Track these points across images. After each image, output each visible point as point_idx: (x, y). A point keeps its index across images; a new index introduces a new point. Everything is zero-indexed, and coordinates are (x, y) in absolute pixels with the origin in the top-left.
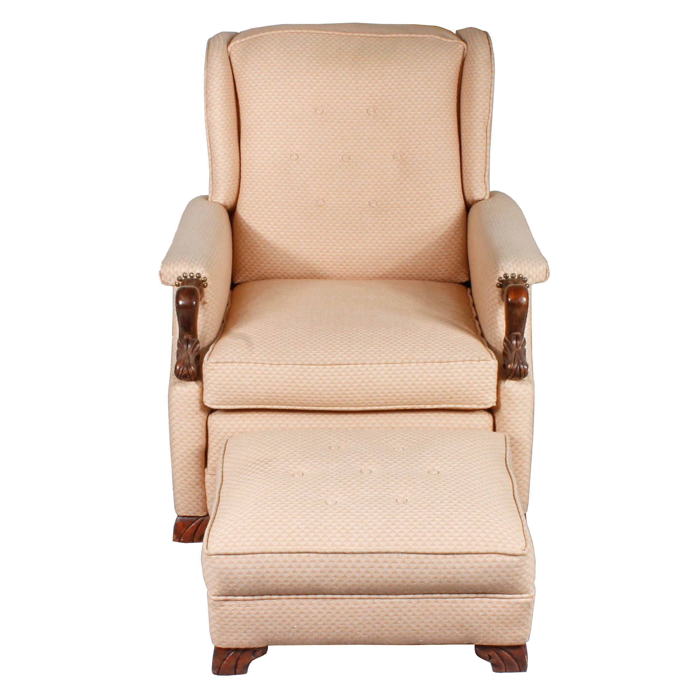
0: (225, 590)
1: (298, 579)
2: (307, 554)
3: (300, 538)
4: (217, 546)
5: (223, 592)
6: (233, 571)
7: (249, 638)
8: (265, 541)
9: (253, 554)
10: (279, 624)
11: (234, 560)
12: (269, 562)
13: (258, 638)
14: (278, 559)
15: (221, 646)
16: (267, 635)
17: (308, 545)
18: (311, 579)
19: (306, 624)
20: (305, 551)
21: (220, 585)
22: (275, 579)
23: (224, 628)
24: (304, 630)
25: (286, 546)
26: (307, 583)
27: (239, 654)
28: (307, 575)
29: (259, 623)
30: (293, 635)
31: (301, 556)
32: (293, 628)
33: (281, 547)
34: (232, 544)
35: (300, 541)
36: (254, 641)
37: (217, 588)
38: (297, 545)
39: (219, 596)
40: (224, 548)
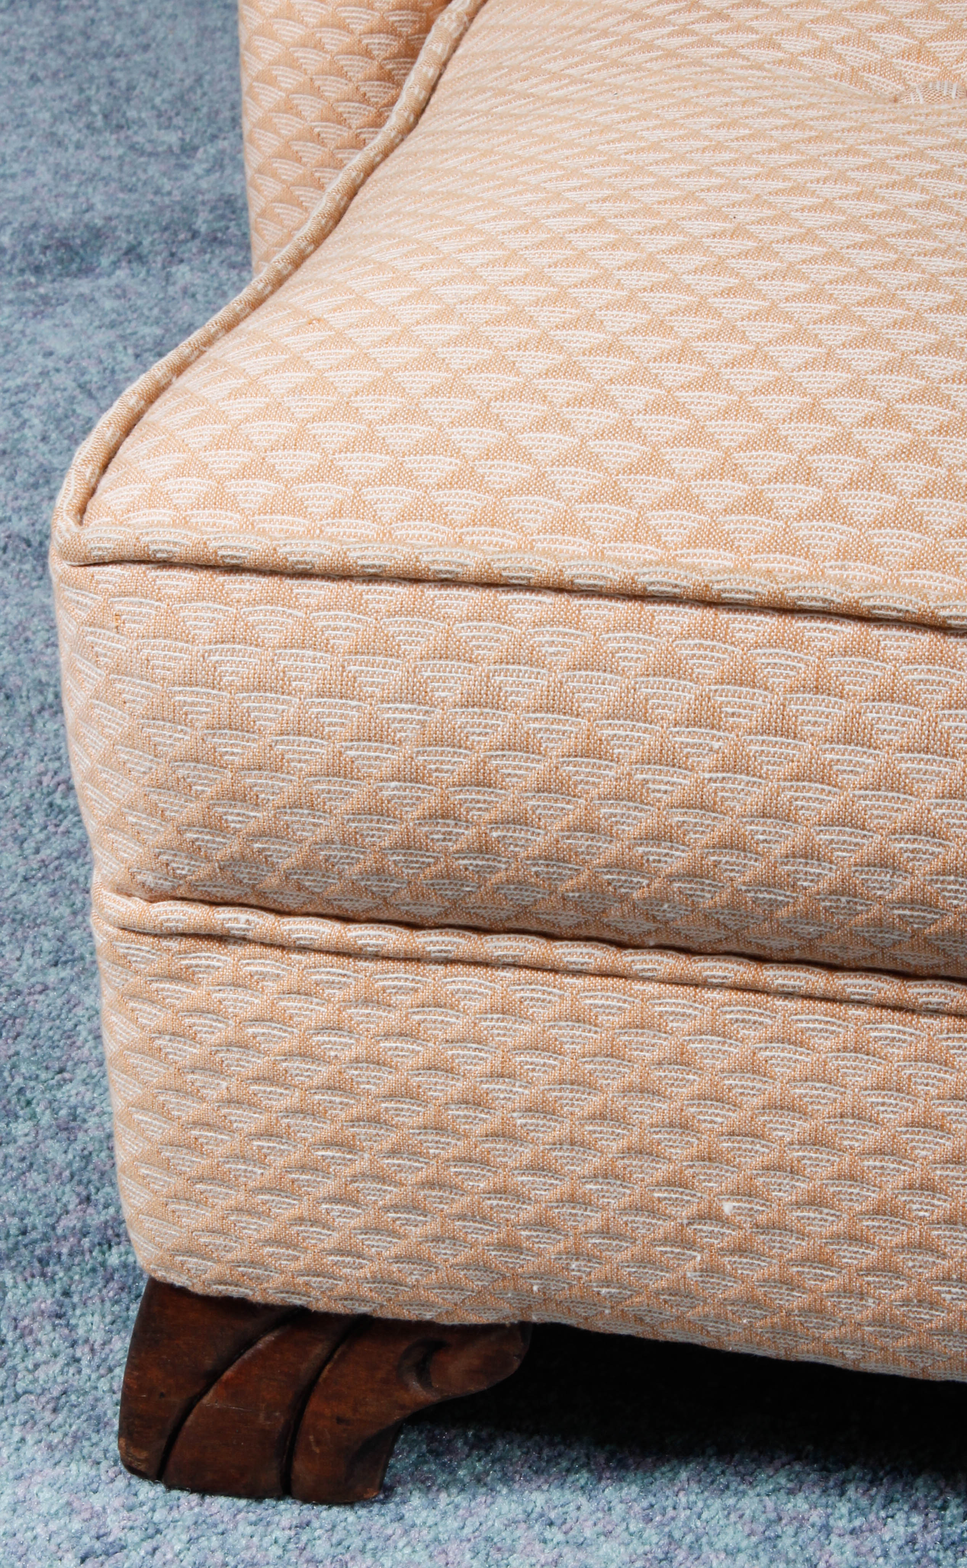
0: (194, 851)
1: (757, 830)
2: (850, 630)
3: (814, 495)
4: (152, 499)
5: (182, 866)
6: (248, 703)
7: (374, 1244)
8: (523, 488)
9: (415, 579)
10: (605, 1174)
11: (258, 615)
12: (534, 661)
13: (444, 1251)
14: (613, 642)
15: (179, 1280)
16: (511, 1246)
17: (873, 556)
18: (870, 845)
19: (814, 1201)
20: (839, 596)
21: (154, 811)
22: (574, 811)
23: (194, 1147)
24: (797, 1247)
25: (693, 542)
26: (830, 876)
27: (319, 1350)
28: (832, 803)
29: (457, 1147)
30: (710, 1270)
31: (797, 643)
32: (712, 1216)
33: (651, 554)
34: (263, 487)
35: (814, 514)
36: (413, 1275)
37: (137, 836)
38: (774, 545)
39: (155, 897)
40: (201, 517)
